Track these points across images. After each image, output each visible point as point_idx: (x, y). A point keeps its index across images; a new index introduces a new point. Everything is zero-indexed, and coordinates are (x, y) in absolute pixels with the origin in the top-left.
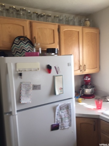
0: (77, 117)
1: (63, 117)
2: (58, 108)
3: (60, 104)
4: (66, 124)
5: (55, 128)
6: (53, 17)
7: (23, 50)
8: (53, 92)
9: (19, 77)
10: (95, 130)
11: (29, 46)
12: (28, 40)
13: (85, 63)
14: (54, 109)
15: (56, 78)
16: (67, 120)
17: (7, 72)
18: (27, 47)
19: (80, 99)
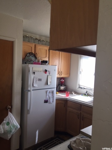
0: (56, 100)
1: (50, 97)
2: (48, 92)
3: (49, 90)
4: (51, 100)
5: (46, 102)
6: (46, 41)
7: (31, 60)
8: (47, 83)
9: (33, 74)
10: (64, 106)
11: (34, 58)
12: (34, 55)
13: (62, 70)
14: (47, 92)
15: (49, 76)
16: (52, 99)
17: (29, 71)
18: (33, 59)
19: (58, 92)
